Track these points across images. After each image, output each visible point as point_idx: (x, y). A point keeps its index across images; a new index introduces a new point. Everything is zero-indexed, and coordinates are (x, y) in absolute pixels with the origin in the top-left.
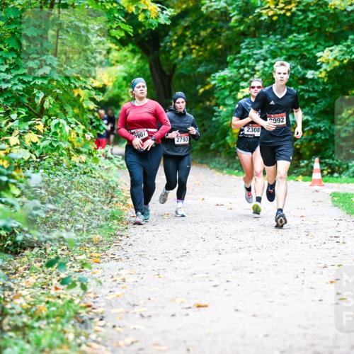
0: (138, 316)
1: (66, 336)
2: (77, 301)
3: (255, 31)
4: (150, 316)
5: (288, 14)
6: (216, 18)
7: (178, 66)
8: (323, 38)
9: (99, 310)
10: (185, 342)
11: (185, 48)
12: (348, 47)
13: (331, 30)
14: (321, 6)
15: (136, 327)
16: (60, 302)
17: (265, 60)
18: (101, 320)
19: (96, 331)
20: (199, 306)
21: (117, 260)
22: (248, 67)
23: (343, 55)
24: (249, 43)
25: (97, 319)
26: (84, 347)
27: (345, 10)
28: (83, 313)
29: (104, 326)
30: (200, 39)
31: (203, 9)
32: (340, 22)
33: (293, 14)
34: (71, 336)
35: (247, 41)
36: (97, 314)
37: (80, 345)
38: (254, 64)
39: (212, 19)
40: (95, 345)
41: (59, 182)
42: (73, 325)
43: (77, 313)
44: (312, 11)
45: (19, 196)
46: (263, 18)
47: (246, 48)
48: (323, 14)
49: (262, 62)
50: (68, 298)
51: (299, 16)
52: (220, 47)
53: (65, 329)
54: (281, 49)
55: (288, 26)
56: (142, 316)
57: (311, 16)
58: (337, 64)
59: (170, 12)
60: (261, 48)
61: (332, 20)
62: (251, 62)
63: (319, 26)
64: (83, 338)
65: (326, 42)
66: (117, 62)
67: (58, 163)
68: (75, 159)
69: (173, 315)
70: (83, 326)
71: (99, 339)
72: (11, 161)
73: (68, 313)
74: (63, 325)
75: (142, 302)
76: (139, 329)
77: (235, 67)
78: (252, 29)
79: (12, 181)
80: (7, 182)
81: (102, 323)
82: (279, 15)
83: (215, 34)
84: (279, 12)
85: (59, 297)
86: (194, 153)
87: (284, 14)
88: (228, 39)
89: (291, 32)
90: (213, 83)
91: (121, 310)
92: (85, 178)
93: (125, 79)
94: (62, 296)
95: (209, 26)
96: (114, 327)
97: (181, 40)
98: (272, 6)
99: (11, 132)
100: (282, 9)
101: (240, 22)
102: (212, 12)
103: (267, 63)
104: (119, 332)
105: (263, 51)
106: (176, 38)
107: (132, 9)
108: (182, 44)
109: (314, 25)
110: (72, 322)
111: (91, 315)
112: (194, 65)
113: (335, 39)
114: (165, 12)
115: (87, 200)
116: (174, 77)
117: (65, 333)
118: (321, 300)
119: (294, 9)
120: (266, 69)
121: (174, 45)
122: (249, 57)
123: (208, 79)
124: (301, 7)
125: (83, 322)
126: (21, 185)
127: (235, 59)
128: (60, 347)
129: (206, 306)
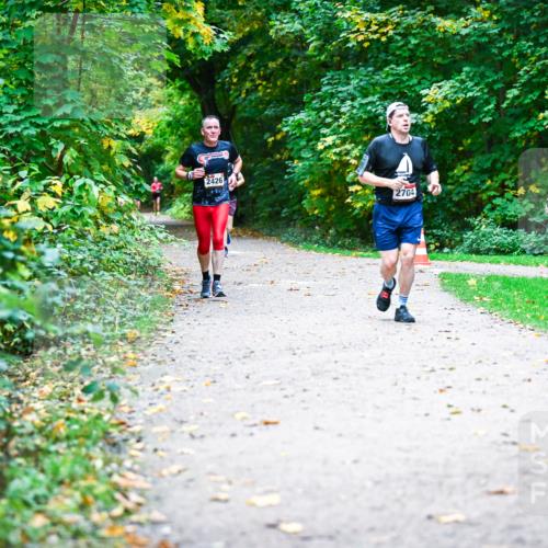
0: (188, 436)
1: (92, 463)
2: (106, 417)
3: (340, 63)
4: (202, 437)
5: (384, 39)
6: (288, 45)
7: (240, 108)
8: (429, 71)
9: (136, 429)
10: (249, 469)
11: (248, 85)
12: (463, 82)
13: (439, 60)
14: (427, 29)
15: (186, 450)
16: (84, 418)
17: (353, 100)
18: (138, 441)
19: (132, 457)
20: (267, 423)
21: (159, 363)
22: (331, 109)
23: (456, 93)
24: (332, 78)
25: (133, 441)
26: (116, 478)
27: (458, 34)
28: (115, 432)
29: (142, 450)
30: (268, 71)
31: (272, 32)
32: (451, 50)
33: (390, 39)
34: (99, 463)
35: (329, 75)
36: (133, 434)
37: (110, 475)
38: (338, 104)
39: (283, 46)
40: (130, 475)
41: (82, 261)
42: (102, 449)
43: (106, 433)
44: (414, 35)
45: (30, 279)
46: (350, 45)
47: (328, 84)
48: (429, 39)
49: (349, 102)
50: (95, 412)
51: (397, 41)
52: (295, 82)
53: (92, 453)
54: (373, 85)
55: (383, 56)
56: (192, 436)
57: (414, 41)
58: (447, 104)
59: (228, 36)
60: (349, 84)
61: (442, 47)
62: (335, 102)
63: (424, 55)
64: (114, 466)
65: (433, 76)
66: (159, 102)
67: (82, 236)
68: (105, 230)
69: (233, 435)
70: (115, 450)
71: (136, 467)
72: (19, 231)
73: (95, 432)
74: (87, 448)
75: (192, 417)
76: (188, 454)
77: (314, 109)
78: (336, 59)
79: (20, 258)
80: (13, 260)
81: (140, 445)
82: (371, 41)
83: (288, 66)
84: (371, 37)
85: (83, 412)
86: (261, 222)
87: (379, 40)
88: (303, 72)
89: (387, 63)
90: (285, 129)
91: (165, 428)
92: (116, 255)
93: (169, 124)
94: (87, 410)
95: (279, 55)
96: (156, 450)
97: (244, 74)
98: (363, 29)
99: (19, 194)
100: (376, 32)
101: (321, 49)
102: (283, 36)
103: (356, 104)
104: (161, 457)
105: (350, 88)
106: (237, 71)
107: (180, 33)
108: (245, 80)
109: (418, 54)
110: (100, 444)
111: (125, 435)
112: (261, 107)
113: (445, 72)
114: (221, 36)
115: (120, 285)
116: (233, 122)
117: (91, 458)
118: (427, 415)
119: (391, 33)
120: (355, 111)
121: (235, 80)
122: (332, 95)
123: (280, 126)
124: (400, 30)
125: (114, 445)
126: (33, 264)
127: (314, 98)
128: (84, 478)
129: (275, 423)
